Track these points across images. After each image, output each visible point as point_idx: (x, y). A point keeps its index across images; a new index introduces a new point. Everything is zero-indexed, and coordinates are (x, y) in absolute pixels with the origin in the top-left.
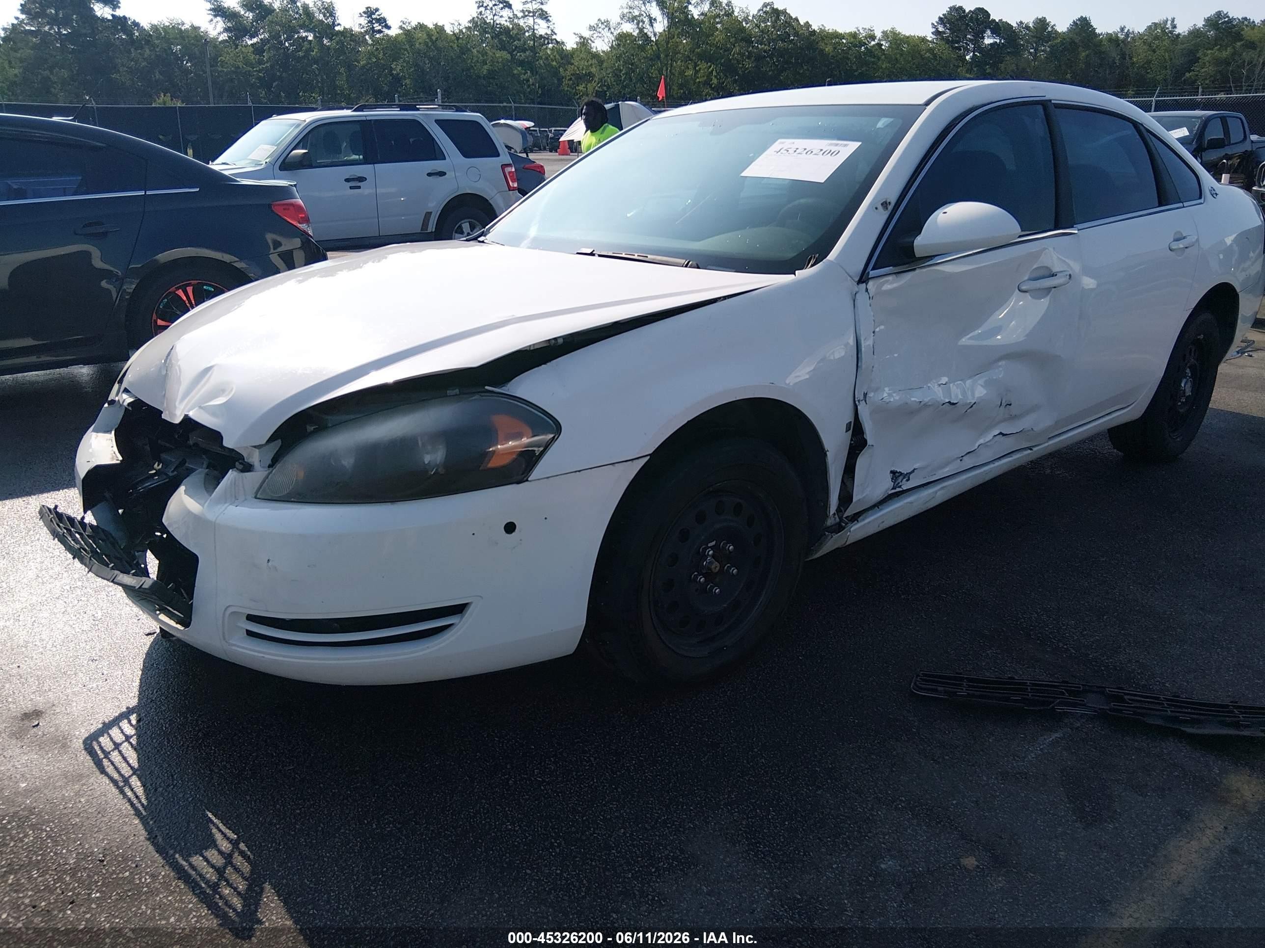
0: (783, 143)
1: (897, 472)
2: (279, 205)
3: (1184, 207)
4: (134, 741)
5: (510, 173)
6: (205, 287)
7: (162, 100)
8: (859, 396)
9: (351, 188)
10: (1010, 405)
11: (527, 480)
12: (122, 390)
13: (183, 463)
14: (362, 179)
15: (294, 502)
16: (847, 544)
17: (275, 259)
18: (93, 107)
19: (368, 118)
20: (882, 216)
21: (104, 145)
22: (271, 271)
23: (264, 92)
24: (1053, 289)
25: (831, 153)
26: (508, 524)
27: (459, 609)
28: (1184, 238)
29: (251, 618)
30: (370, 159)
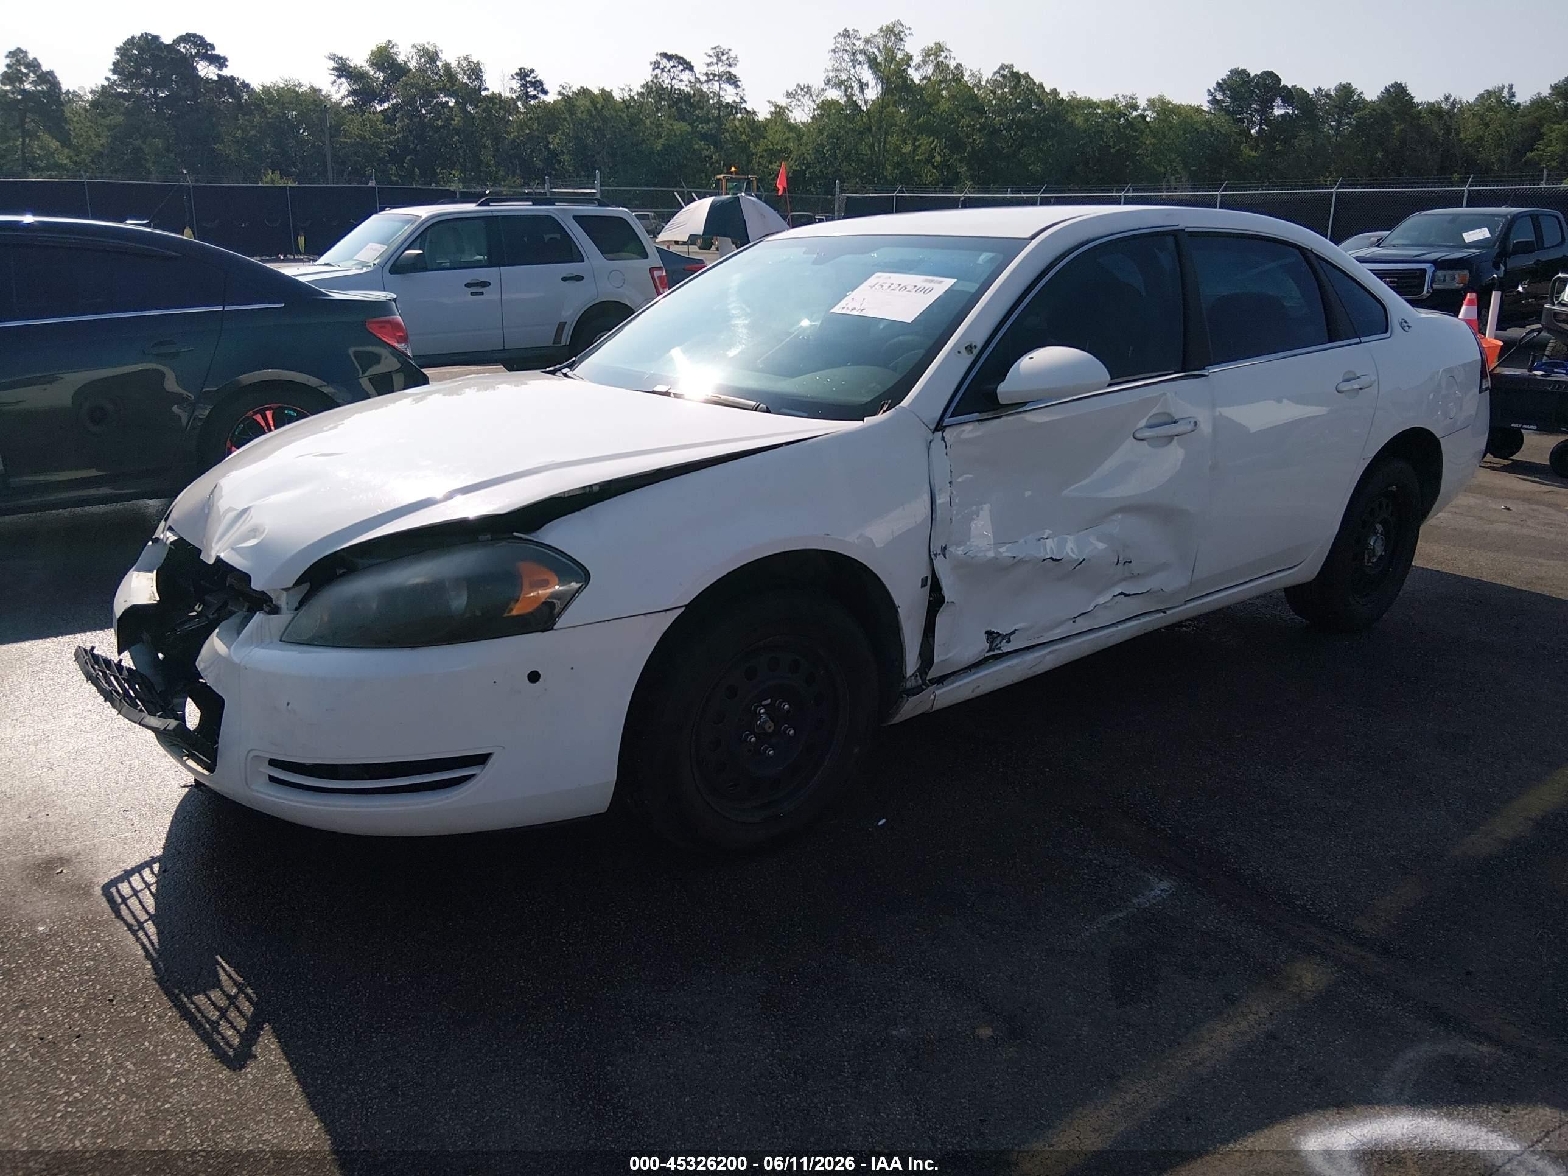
0: (879, 277)
1: (994, 632)
2: (374, 323)
3: (1361, 343)
4: (153, 889)
5: (660, 277)
6: (286, 412)
7: (270, 179)
8: (936, 548)
9: (472, 294)
10: (1130, 562)
11: (552, 629)
12: (166, 528)
13: (225, 604)
14: (485, 284)
15: (316, 645)
16: (933, 710)
17: (365, 382)
18: (188, 187)
19: (495, 214)
20: (967, 360)
21: (180, 255)
22: (358, 395)
23: (394, 168)
24: (1176, 438)
25: (924, 290)
26: (532, 672)
27: (482, 759)
28: (1358, 378)
29: (273, 763)
30: (495, 260)
